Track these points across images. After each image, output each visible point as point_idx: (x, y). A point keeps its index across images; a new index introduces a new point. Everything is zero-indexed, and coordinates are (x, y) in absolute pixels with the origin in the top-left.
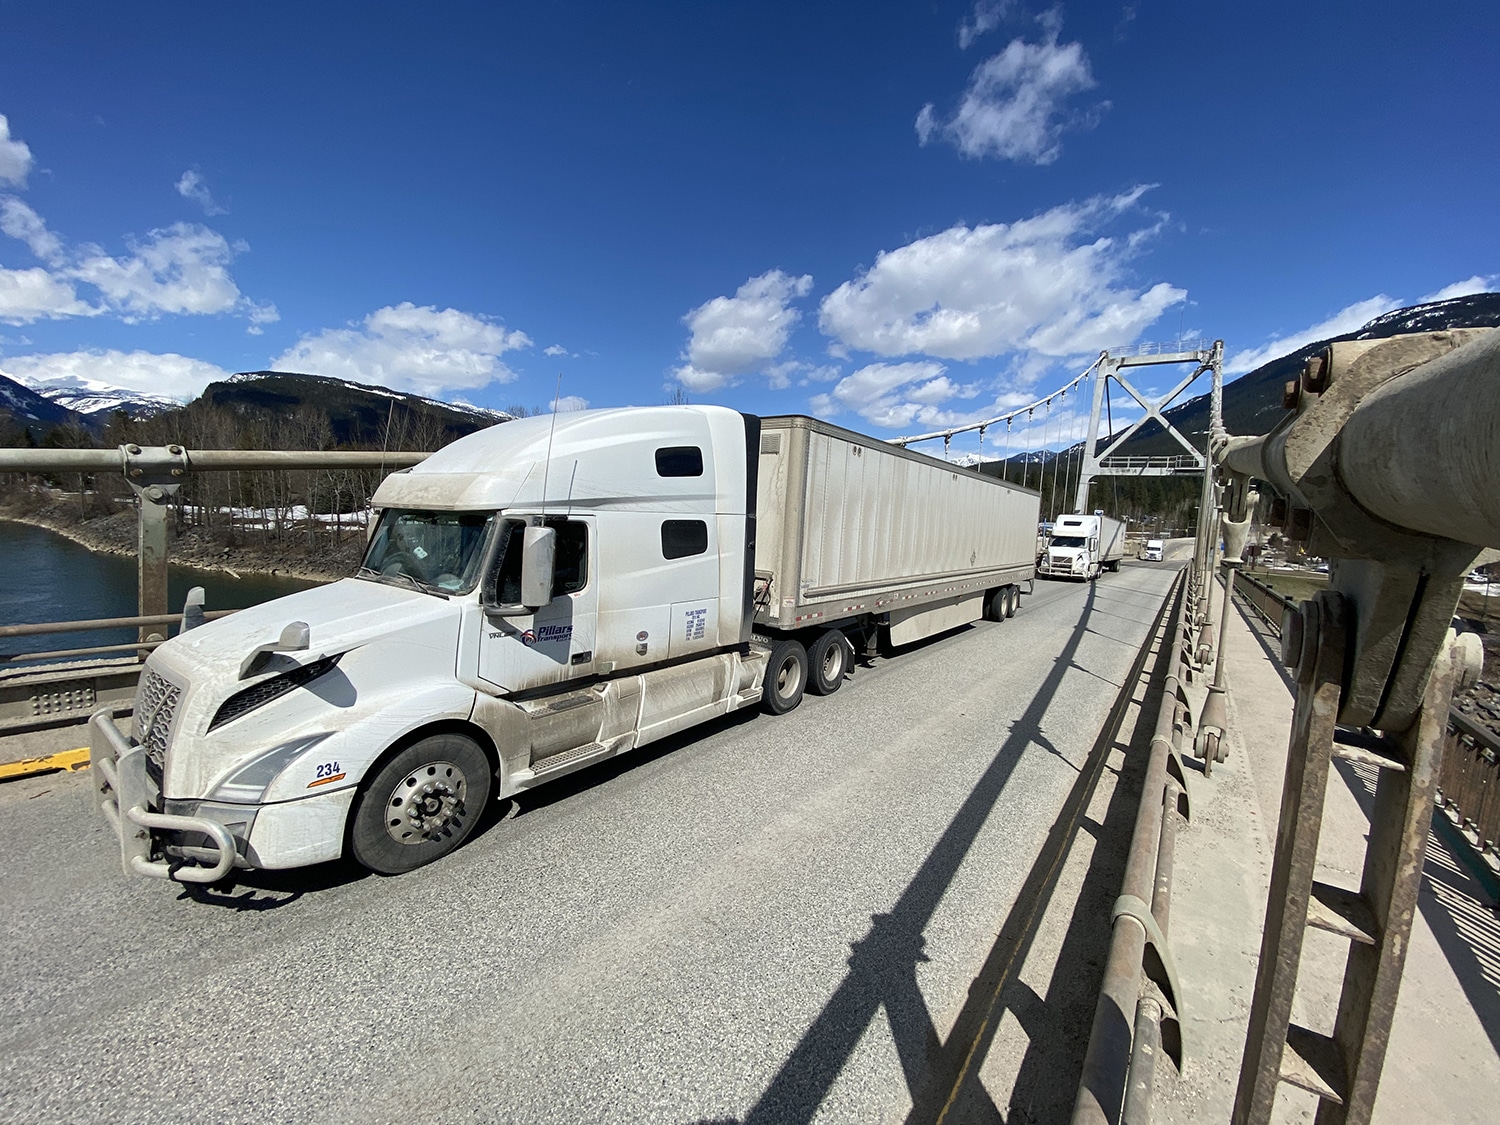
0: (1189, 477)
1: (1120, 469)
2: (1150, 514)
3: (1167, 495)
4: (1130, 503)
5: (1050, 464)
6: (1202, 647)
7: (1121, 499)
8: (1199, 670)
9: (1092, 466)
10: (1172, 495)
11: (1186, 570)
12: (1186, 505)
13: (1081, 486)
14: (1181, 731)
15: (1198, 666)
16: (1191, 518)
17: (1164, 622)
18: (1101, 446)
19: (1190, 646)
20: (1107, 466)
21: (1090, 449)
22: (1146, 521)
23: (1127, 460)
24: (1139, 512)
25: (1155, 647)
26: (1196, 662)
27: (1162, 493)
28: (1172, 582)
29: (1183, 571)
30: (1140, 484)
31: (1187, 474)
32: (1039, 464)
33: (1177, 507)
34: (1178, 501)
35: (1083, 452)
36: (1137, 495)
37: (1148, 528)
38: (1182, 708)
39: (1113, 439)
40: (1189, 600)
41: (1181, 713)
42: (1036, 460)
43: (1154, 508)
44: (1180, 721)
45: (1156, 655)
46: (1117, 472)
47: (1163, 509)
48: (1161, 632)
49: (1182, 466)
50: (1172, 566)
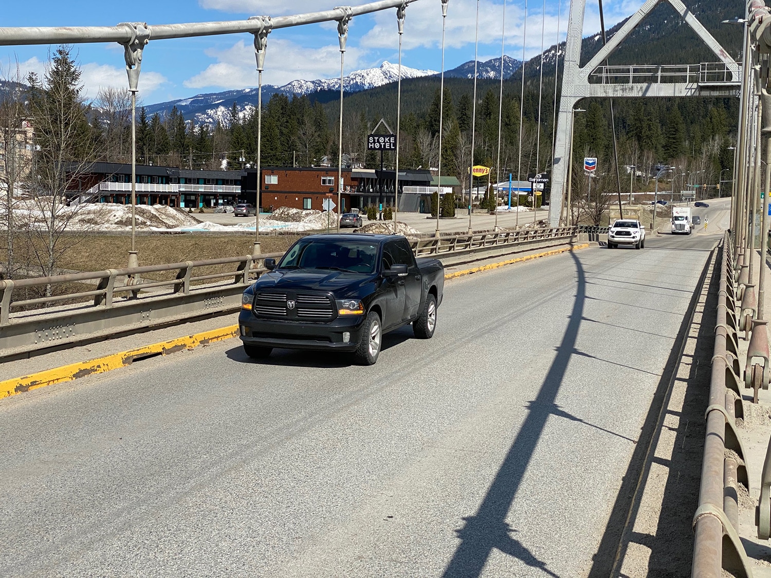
0: (718, 99)
1: (619, 87)
2: (665, 161)
3: (688, 131)
4: (635, 143)
5: (513, 80)
6: (754, 361)
7: (623, 138)
8: (752, 400)
9: (577, 82)
10: (696, 129)
11: (721, 250)
12: (714, 146)
13: (562, 116)
14: (735, 498)
15: (750, 392)
16: (724, 167)
17: (694, 331)
18: (589, 48)
19: (736, 362)
20: (599, 81)
21: (573, 53)
22: (659, 173)
23: (628, 71)
24: (650, 158)
25: (684, 371)
26: (747, 386)
27: (682, 127)
28: (701, 268)
29: (716, 252)
30: (649, 114)
31: (716, 94)
32: (496, 81)
33: (704, 150)
34: (704, 139)
35: (562, 59)
36: (645, 132)
37: (663, 185)
38: (734, 459)
39: (606, 36)
40: (730, 292)
41: (733, 469)
42: (492, 74)
43: (671, 152)
44: (733, 483)
45: (685, 384)
46: (615, 91)
47: (684, 153)
48: (691, 346)
49: (708, 80)
50: (701, 244)
